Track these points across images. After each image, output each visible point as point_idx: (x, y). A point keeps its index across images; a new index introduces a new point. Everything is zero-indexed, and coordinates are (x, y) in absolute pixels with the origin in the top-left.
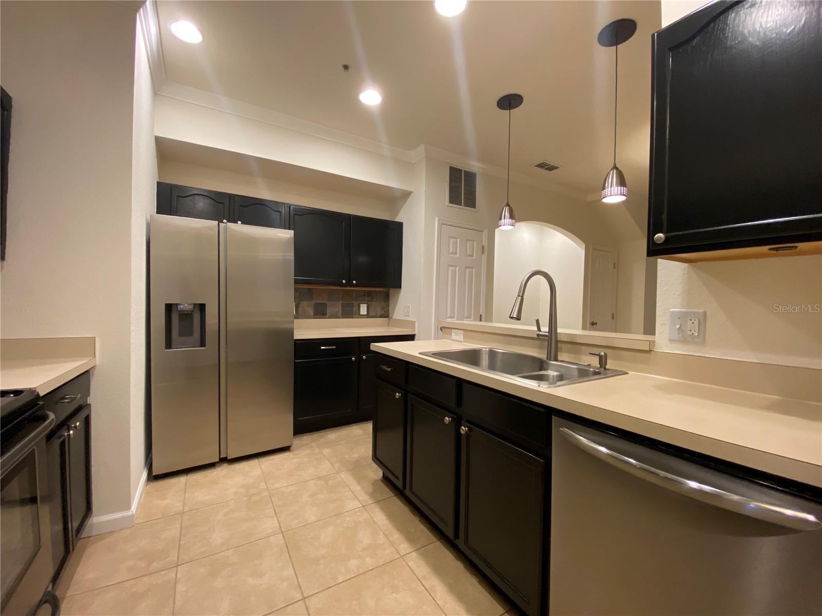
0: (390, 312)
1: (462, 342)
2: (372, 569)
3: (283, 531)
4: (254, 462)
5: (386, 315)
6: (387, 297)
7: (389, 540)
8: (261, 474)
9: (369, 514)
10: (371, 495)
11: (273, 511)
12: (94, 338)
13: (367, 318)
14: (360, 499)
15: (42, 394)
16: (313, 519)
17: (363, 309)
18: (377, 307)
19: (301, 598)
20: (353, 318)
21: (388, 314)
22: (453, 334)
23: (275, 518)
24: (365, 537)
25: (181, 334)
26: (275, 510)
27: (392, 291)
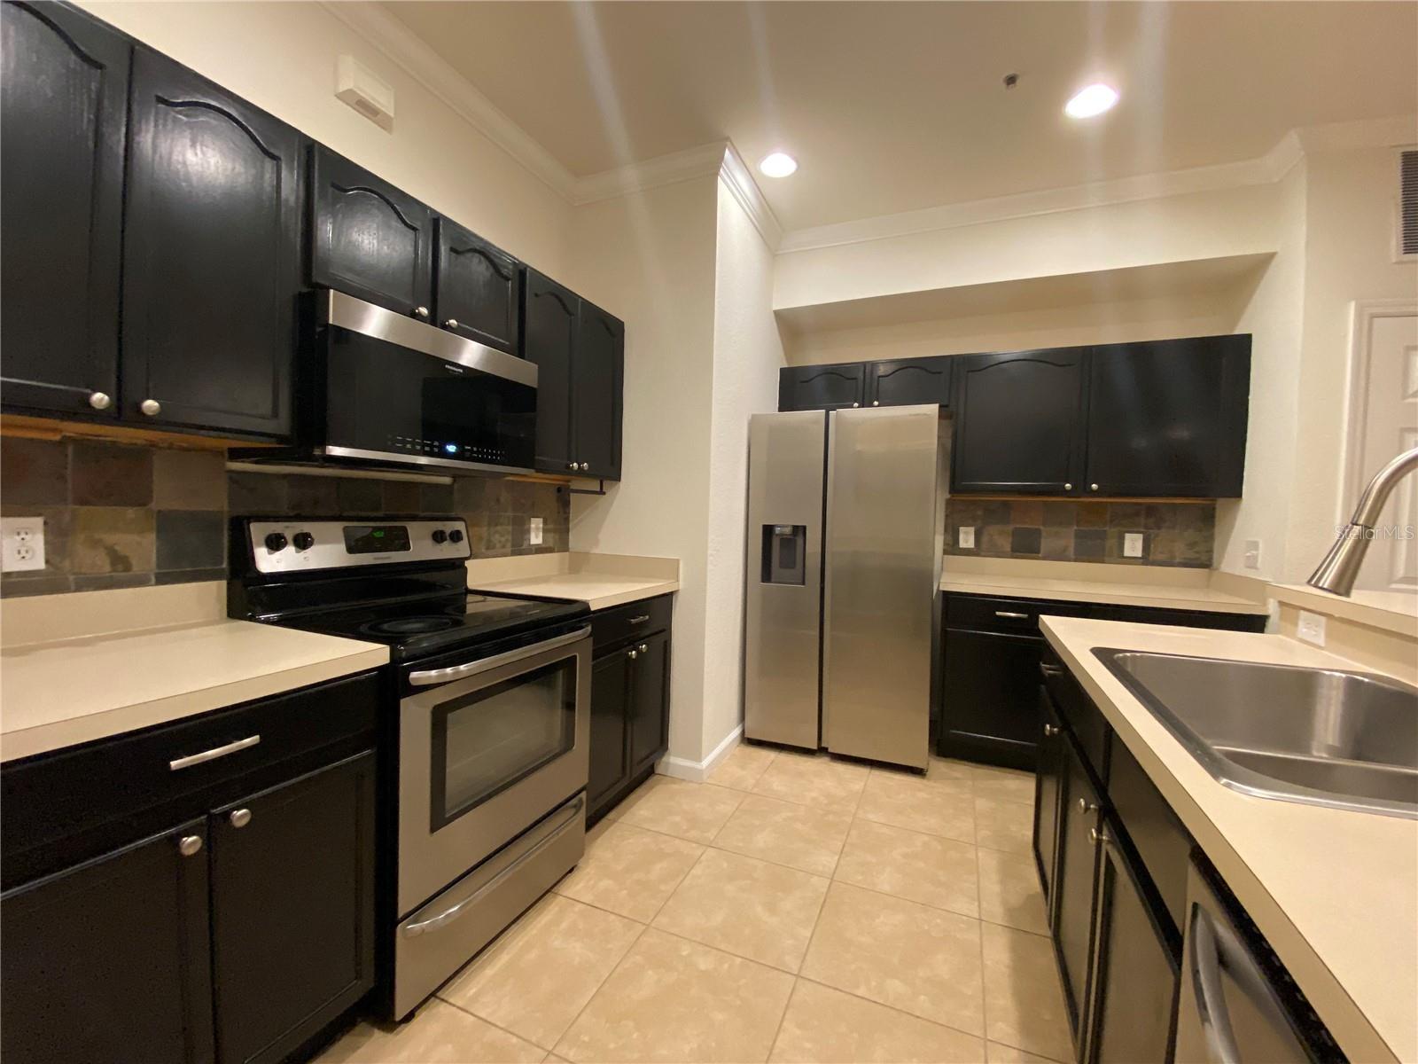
0: (1215, 556)
1: (1320, 647)
2: (918, 1017)
3: (835, 879)
4: (863, 771)
5: (1203, 560)
6: (1208, 519)
7: (984, 1000)
8: (861, 791)
9: (981, 938)
10: (1011, 912)
11: (841, 847)
12: (678, 560)
13: (1143, 564)
14: (984, 905)
15: (592, 609)
16: (886, 888)
17: (1133, 545)
18: (1177, 540)
19: (796, 973)
20: (1103, 562)
21: (1211, 559)
22: (1301, 624)
23: (837, 858)
24: (942, 965)
25: (783, 565)
26: (844, 846)
27: (1220, 502)
